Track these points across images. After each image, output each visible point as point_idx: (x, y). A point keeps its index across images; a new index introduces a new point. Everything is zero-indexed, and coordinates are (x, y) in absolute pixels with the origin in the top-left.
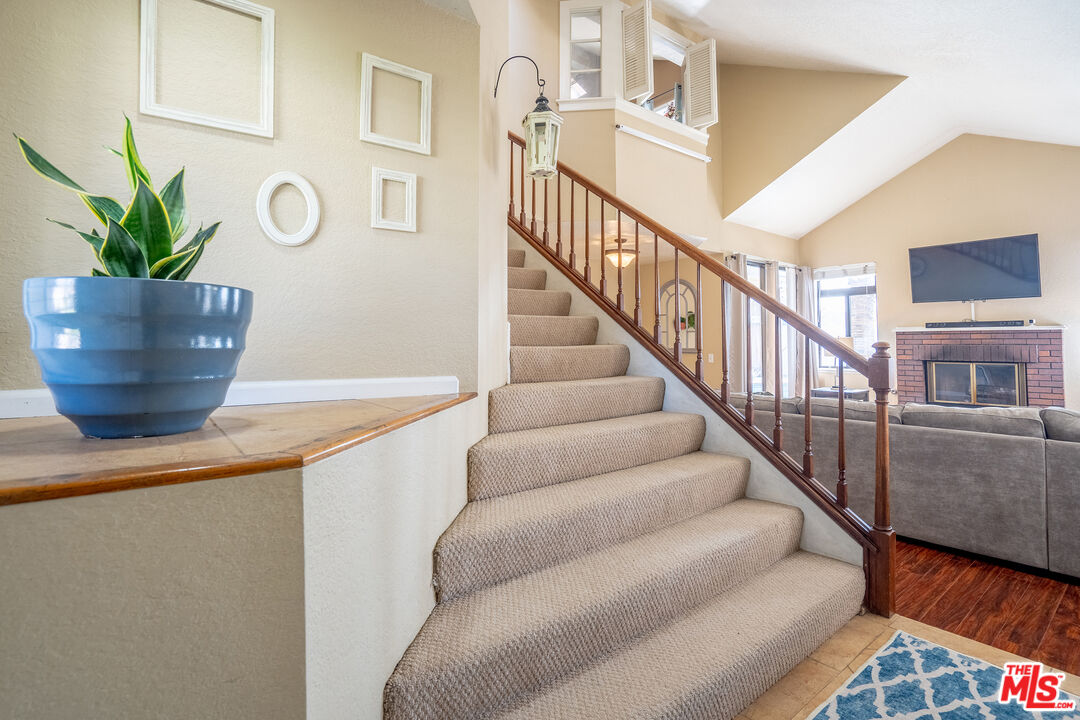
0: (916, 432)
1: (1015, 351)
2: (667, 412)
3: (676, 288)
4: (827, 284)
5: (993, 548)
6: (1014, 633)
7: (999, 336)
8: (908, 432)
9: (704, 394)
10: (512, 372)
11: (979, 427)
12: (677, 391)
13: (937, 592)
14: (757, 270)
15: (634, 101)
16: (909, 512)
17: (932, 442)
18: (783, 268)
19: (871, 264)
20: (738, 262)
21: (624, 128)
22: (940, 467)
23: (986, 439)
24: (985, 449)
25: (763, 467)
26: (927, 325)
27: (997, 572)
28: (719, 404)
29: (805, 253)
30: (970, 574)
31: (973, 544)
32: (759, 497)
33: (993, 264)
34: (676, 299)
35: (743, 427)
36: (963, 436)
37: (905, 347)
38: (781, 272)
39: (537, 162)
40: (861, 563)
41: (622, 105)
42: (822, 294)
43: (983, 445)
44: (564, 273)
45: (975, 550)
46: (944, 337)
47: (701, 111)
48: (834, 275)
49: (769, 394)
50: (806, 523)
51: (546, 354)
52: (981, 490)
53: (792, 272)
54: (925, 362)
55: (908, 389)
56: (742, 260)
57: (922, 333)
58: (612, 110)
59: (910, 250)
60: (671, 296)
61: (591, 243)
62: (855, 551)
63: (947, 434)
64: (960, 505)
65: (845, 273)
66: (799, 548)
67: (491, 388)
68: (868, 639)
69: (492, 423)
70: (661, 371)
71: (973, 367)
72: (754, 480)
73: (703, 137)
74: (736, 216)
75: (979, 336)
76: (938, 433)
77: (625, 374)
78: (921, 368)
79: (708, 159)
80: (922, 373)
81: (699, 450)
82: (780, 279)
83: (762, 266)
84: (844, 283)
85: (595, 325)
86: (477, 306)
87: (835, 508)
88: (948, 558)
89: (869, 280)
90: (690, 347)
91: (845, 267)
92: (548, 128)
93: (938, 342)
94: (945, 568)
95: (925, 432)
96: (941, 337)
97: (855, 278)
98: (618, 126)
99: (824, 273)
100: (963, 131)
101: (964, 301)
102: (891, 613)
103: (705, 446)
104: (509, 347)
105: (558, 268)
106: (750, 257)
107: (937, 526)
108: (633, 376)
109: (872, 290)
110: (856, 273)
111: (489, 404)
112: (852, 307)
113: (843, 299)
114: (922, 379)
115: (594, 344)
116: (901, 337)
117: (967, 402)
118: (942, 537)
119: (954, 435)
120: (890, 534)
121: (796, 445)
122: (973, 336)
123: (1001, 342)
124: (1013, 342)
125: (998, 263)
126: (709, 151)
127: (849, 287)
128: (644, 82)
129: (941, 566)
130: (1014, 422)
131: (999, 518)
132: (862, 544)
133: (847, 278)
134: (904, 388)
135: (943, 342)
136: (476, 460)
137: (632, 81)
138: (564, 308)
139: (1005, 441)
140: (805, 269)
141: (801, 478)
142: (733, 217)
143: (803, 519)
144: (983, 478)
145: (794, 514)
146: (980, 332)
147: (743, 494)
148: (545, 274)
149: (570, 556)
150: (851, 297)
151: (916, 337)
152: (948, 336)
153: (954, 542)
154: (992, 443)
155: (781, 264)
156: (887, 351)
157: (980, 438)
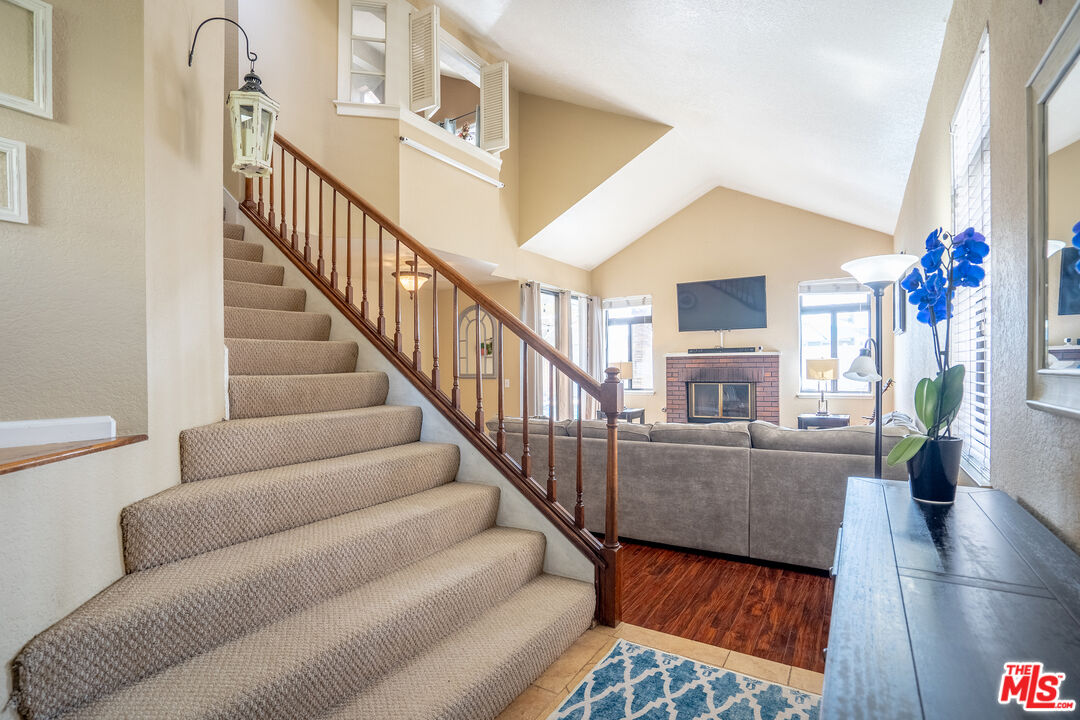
0: (660, 448)
1: (749, 373)
2: (426, 443)
3: (477, 314)
4: (614, 313)
5: (713, 544)
6: (716, 618)
7: (740, 360)
8: (654, 449)
9: (458, 422)
10: (231, 405)
11: (706, 441)
12: (434, 420)
13: (666, 590)
14: (552, 298)
15: (422, 114)
16: (654, 520)
17: (672, 457)
18: (576, 298)
19: (649, 297)
20: (532, 290)
21: (409, 141)
22: (678, 478)
23: (712, 451)
24: (709, 460)
25: (512, 497)
26: (690, 351)
27: (714, 564)
28: (472, 432)
29: (595, 283)
30: (695, 568)
31: (698, 542)
32: (508, 524)
33: (741, 300)
34: (477, 325)
35: (494, 455)
36: (693, 449)
37: (673, 370)
38: (573, 301)
39: (244, 154)
40: (593, 581)
41: (407, 116)
42: (609, 322)
43: (708, 456)
44: (324, 293)
45: (701, 548)
46: (701, 361)
47: (494, 135)
48: (620, 305)
49: (544, 418)
50: (549, 545)
51: (279, 384)
52: (706, 495)
53: (584, 302)
54: (687, 383)
55: (674, 407)
56: (535, 287)
57: (686, 358)
58: (396, 120)
59: (678, 285)
60: (470, 322)
61: (385, 264)
62: (587, 569)
63: (683, 449)
64: (690, 510)
65: (628, 304)
66: (541, 571)
67: (184, 429)
68: (592, 652)
69: (186, 469)
70: (418, 400)
71: (721, 386)
72: (504, 509)
73: (496, 162)
74: (531, 244)
75: (725, 361)
76: (676, 448)
77: (384, 404)
78: (684, 389)
79: (500, 185)
80: (685, 393)
81: (454, 480)
82: (573, 307)
83: (556, 294)
84: (627, 313)
85: (354, 351)
86: (144, 325)
87: (572, 529)
88: (681, 557)
89: (646, 310)
90: (469, 373)
91: (628, 298)
92: (257, 114)
93: (696, 366)
94: (677, 566)
95: (666, 448)
96: (698, 361)
97: (637, 308)
98: (402, 139)
99: (611, 303)
100: (716, 184)
101: (716, 330)
102: (617, 622)
103: (460, 476)
104: (227, 376)
105: (318, 287)
106: (542, 285)
107: (674, 530)
108: (392, 405)
109: (649, 320)
110: (636, 304)
111: (181, 447)
112: (633, 335)
113: (627, 326)
114: (685, 398)
115: (354, 371)
116: (670, 361)
117: (716, 417)
118: (677, 538)
119: (688, 449)
120: (616, 550)
121: (565, 465)
122: (721, 361)
123: (740, 365)
124: (748, 365)
125: (744, 299)
126: (502, 178)
127: (633, 316)
128: (431, 94)
129: (674, 565)
130: (731, 435)
131: (717, 517)
132: (594, 562)
133: (630, 309)
134: (671, 406)
135: (701, 366)
136: (133, 521)
137: (419, 92)
138: (323, 331)
139: (724, 451)
140: (595, 298)
141: (543, 503)
142: (529, 245)
143: (546, 543)
144: (707, 485)
145: (536, 539)
146: (726, 357)
147: (493, 523)
148: (304, 294)
149: (264, 622)
150: (634, 326)
151: (681, 361)
152: (703, 361)
153: (687, 543)
154: (715, 454)
155: (573, 293)
156: (618, 376)
157: (706, 451)
